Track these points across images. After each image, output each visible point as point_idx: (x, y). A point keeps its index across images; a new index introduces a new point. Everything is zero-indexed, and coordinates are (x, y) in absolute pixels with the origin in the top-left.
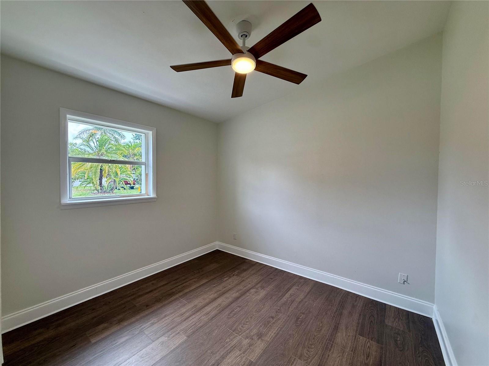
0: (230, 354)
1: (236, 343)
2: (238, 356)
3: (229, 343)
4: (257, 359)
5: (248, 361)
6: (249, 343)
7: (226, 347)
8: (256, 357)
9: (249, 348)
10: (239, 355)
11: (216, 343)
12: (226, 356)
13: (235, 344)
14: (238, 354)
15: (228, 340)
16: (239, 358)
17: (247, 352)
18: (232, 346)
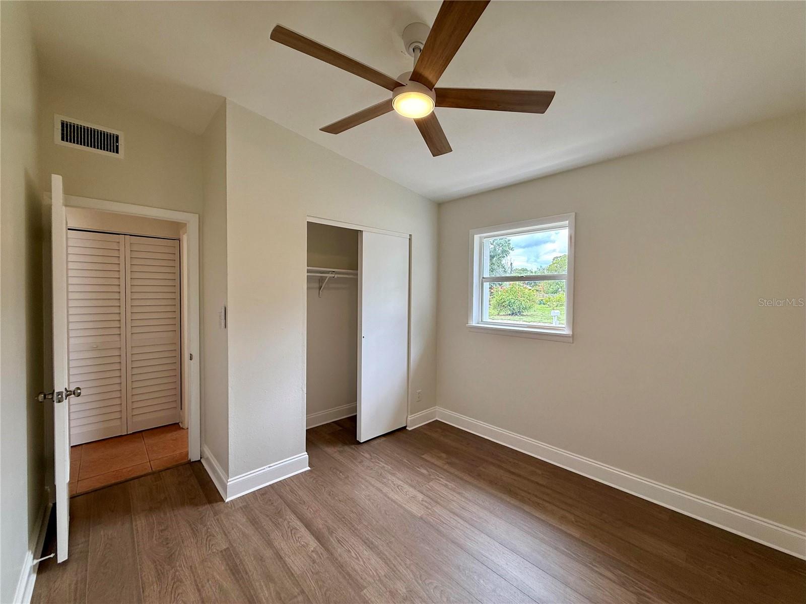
0: (383, 563)
1: (401, 573)
2: (376, 573)
3: (403, 564)
4: (365, 599)
5: (365, 584)
6: (397, 591)
7: (396, 559)
8: (369, 597)
9: (388, 589)
10: (378, 574)
11: (405, 547)
12: (380, 558)
13: (399, 571)
14: (380, 573)
15: (408, 562)
16: (373, 574)
17: (381, 586)
18: (395, 567)
